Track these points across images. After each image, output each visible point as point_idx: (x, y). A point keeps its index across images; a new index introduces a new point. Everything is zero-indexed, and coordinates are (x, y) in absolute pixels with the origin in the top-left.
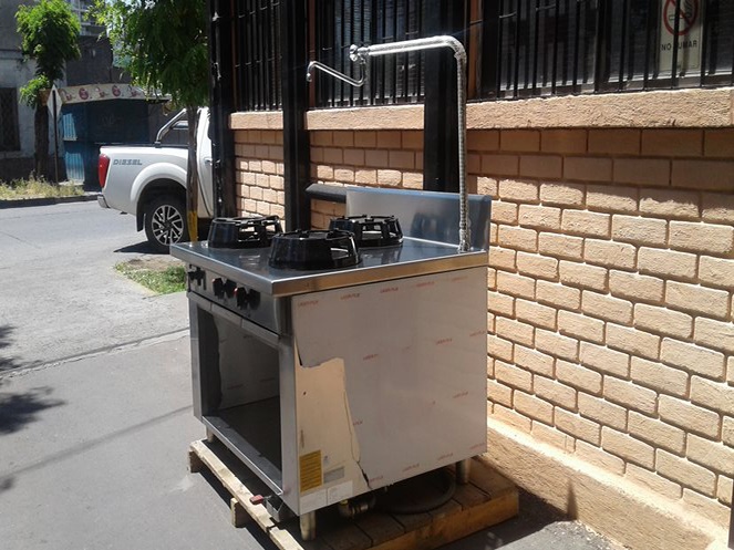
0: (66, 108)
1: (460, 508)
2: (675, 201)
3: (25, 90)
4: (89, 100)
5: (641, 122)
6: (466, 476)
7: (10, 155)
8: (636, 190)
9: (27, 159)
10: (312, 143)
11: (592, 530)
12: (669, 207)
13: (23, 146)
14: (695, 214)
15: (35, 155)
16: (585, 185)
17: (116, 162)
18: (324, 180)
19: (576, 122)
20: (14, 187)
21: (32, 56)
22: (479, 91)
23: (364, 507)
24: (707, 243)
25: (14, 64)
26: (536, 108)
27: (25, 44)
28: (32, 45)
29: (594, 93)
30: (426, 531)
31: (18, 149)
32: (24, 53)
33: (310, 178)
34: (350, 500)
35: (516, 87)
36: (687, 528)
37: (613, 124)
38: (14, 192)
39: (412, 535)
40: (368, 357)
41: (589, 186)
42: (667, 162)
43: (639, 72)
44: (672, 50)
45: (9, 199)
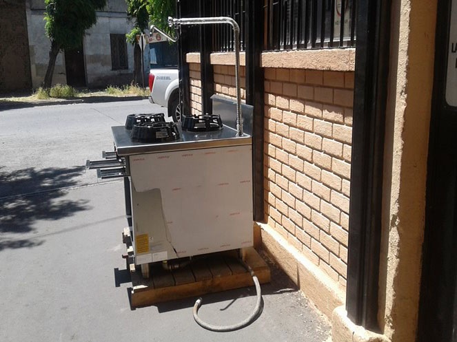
0: (152, 45)
1: (231, 273)
2: (335, 112)
3: (130, 35)
4: (161, 40)
5: (319, 67)
6: (243, 258)
7: (123, 71)
8: (321, 105)
9: (131, 74)
10: (215, 71)
11: (304, 295)
12: (332, 115)
13: (130, 67)
14: (341, 121)
15: (134, 72)
16: (305, 101)
17: (158, 78)
18: (219, 93)
19: (297, 65)
20: (123, 89)
21: (134, 16)
22: (271, 45)
23: (177, 266)
24: (346, 137)
25: (125, 20)
26: (285, 57)
27: (129, 9)
28: (133, 10)
29: (312, 49)
30: (209, 283)
31: (127, 68)
32: (128, 15)
33: (214, 92)
34: (168, 261)
35: (285, 44)
36: (336, 297)
37: (310, 68)
38: (122, 93)
39: (200, 284)
40: (175, 189)
41: (306, 103)
42: (332, 90)
43: (327, 37)
44: (340, 25)
45: (119, 96)
